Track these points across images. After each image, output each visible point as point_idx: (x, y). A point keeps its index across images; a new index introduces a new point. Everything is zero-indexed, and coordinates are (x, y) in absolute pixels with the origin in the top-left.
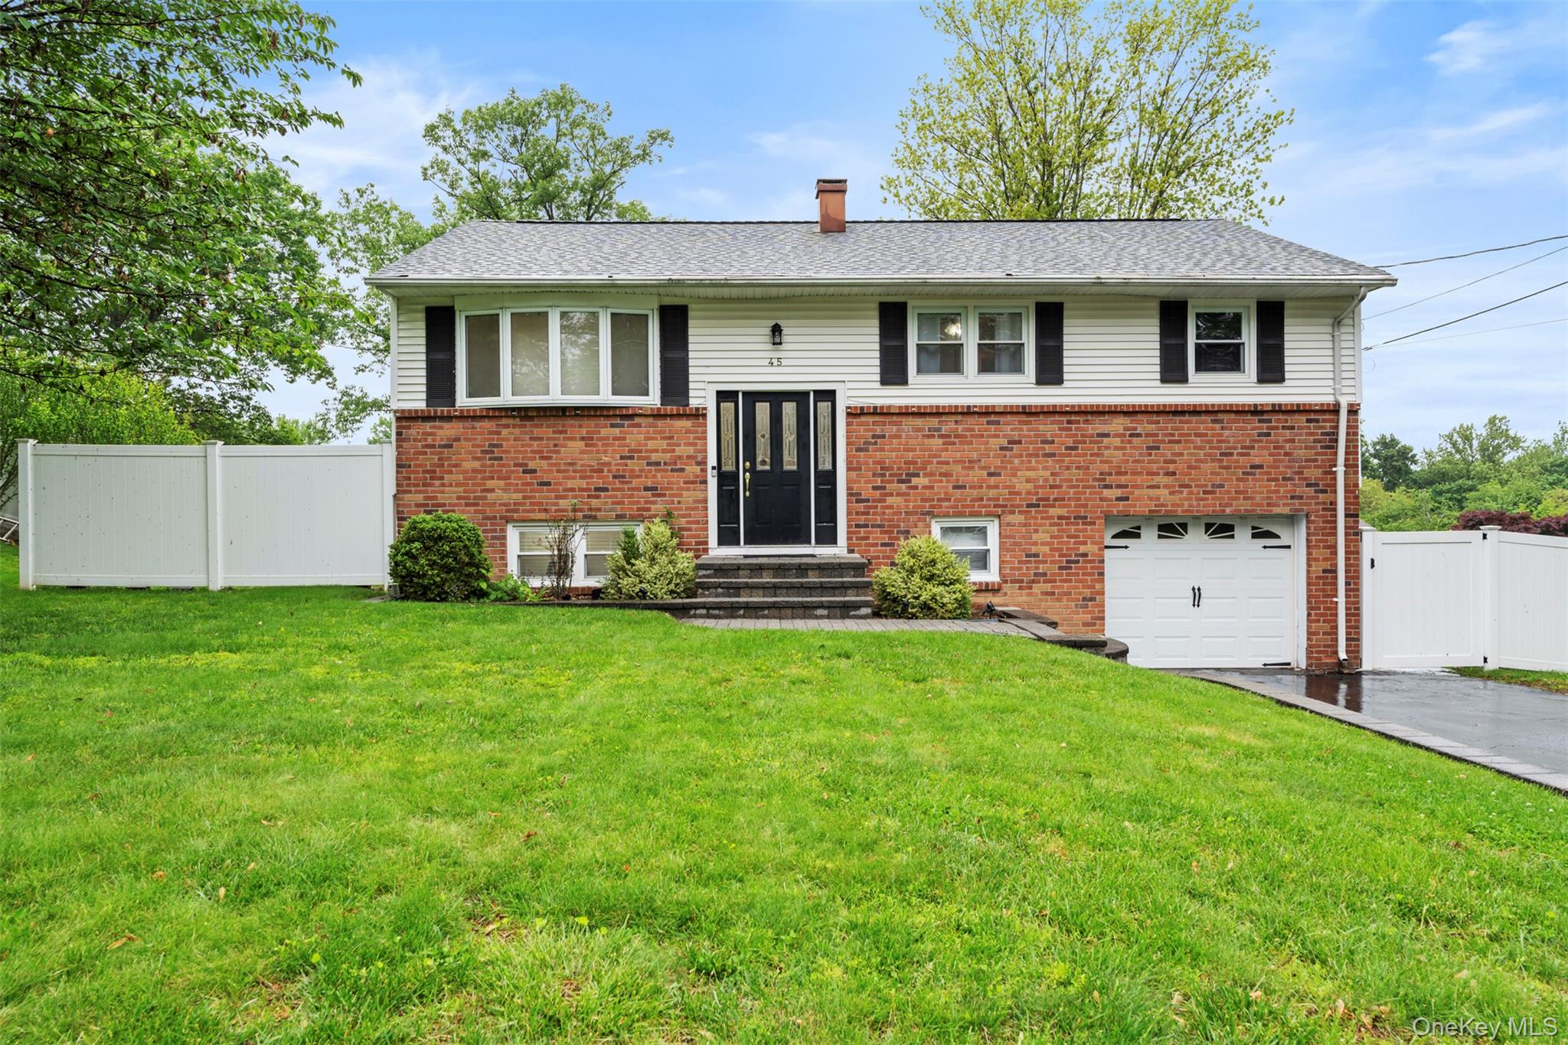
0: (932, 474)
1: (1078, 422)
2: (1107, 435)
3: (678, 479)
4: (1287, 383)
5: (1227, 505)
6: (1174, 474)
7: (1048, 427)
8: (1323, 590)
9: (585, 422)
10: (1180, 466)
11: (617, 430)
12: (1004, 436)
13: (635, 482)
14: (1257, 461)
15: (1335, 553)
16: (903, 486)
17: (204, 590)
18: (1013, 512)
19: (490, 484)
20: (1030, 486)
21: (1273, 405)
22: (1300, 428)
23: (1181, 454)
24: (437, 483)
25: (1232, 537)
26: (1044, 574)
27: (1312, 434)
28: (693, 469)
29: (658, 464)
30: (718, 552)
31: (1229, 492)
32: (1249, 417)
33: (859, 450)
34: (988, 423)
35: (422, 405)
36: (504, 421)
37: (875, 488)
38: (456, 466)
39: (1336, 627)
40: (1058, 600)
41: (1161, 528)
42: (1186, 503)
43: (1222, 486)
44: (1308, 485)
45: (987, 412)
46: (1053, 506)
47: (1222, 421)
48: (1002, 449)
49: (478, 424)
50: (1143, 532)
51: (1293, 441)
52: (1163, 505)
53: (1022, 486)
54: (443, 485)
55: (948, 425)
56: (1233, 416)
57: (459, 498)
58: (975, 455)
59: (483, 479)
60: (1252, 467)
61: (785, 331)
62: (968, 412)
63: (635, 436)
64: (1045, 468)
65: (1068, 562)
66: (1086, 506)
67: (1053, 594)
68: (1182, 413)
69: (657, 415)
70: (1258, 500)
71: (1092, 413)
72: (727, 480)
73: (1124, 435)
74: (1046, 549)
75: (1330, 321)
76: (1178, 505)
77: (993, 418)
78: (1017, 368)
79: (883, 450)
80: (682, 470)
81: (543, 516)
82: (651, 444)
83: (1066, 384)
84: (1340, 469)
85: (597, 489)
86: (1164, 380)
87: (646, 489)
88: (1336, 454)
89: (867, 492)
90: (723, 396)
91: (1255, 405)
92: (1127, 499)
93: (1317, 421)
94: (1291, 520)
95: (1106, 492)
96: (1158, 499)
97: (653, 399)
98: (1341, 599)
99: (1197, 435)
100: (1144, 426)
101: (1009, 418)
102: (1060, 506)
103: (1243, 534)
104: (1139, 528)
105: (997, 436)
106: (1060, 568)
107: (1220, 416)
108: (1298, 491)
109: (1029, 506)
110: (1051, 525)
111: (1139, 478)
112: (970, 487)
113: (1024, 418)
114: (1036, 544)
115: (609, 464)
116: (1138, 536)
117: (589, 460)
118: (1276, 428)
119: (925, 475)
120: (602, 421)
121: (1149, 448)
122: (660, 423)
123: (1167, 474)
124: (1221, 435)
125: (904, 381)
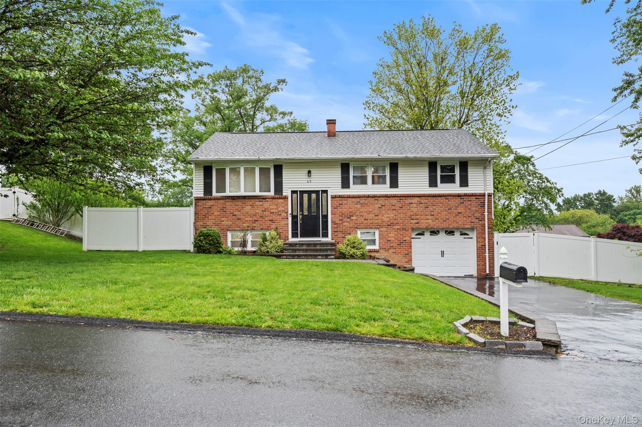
0: (357, 216)
1: (403, 199)
2: (412, 203)
3: (279, 217)
4: (469, 187)
5: (450, 225)
6: (433, 215)
7: (394, 201)
8: (481, 252)
9: (251, 200)
10: (435, 213)
11: (261, 203)
12: (380, 204)
13: (266, 219)
14: (460, 211)
15: (485, 240)
16: (349, 219)
17: (137, 251)
18: (383, 227)
19: (223, 219)
20: (388, 219)
21: (464, 194)
22: (473, 201)
23: (436, 209)
24: (207, 219)
25: (454, 235)
26: (393, 247)
27: (477, 203)
28: (284, 215)
29: (273, 213)
30: (291, 240)
31: (451, 221)
32: (457, 197)
33: (335, 208)
34: (375, 200)
35: (202, 195)
36: (227, 200)
37: (340, 220)
38: (212, 214)
39: (486, 263)
40: (397, 255)
41: (431, 232)
42: (437, 225)
43: (449, 219)
44: (476, 219)
45: (374, 197)
46: (395, 225)
47: (448, 199)
48: (379, 208)
49: (219, 201)
50: (425, 233)
51: (471, 205)
52: (430, 225)
53: (385, 219)
54: (208, 219)
55: (362, 201)
56: (452, 197)
57: (213, 223)
58: (371, 210)
59: (221, 217)
60: (458, 213)
61: (312, 172)
62: (369, 196)
63: (266, 204)
64: (393, 214)
65: (400, 243)
66: (406, 225)
67: (395, 253)
68: (436, 196)
69: (273, 198)
70: (460, 223)
71: (407, 197)
72: (294, 218)
73: (417, 203)
74: (393, 239)
75: (483, 167)
76: (435, 225)
77: (376, 198)
78: (384, 183)
79: (342, 208)
80: (281, 215)
81: (239, 229)
82: (271, 207)
83: (399, 188)
84: (486, 214)
85: (255, 221)
86: (430, 186)
87: (270, 220)
88: (485, 209)
90: (293, 192)
91: (459, 194)
92: (419, 223)
93: (479, 198)
94: (472, 229)
95: (412, 221)
96: (428, 223)
97: (272, 193)
98: (487, 254)
99: (440, 203)
100: (423, 200)
101: (381, 198)
102: (398, 225)
103: (457, 234)
104: (424, 232)
105: (378, 204)
106: (398, 245)
107: (448, 197)
108: (473, 221)
109: (388, 225)
110: (395, 231)
111: (422, 217)
112: (370, 220)
113: (386, 198)
114: (390, 237)
115: (258, 213)
116: (424, 235)
117: (252, 212)
118: (466, 201)
119: (355, 216)
120: (256, 200)
121: (425, 207)
122: (274, 200)
123: (431, 215)
124: (448, 203)
125: (349, 187)
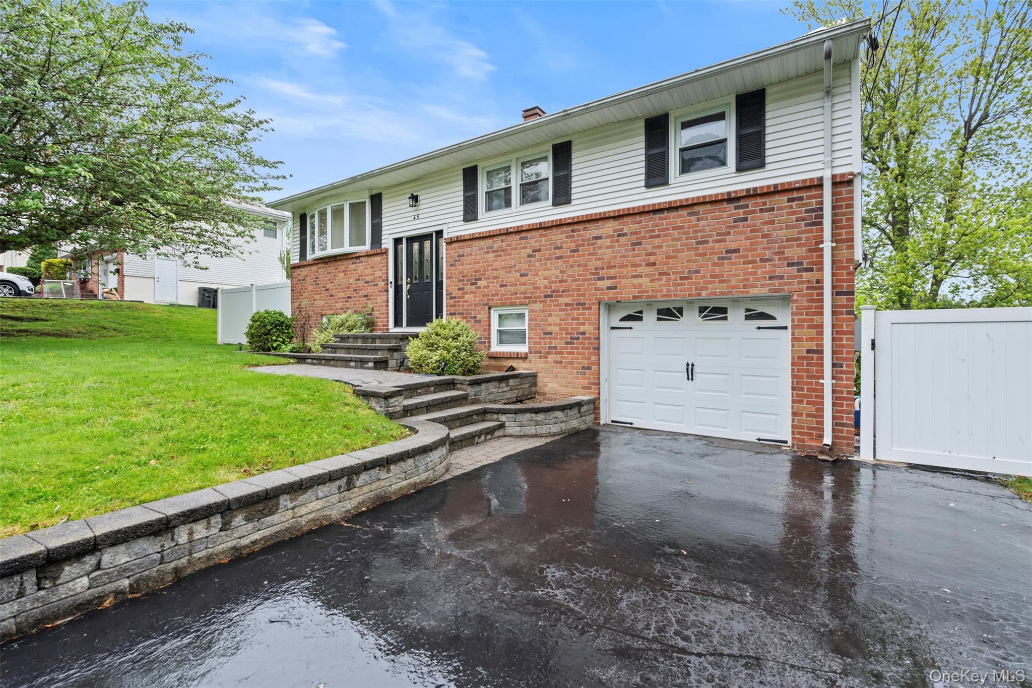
0: (488, 278)
1: (579, 230)
2: (600, 238)
3: (375, 290)
4: (768, 167)
5: (702, 289)
6: (654, 264)
7: (557, 236)
8: (807, 371)
9: (343, 262)
10: (660, 257)
12: (530, 247)
13: (360, 293)
14: (733, 246)
15: (822, 333)
16: (473, 287)
18: (535, 302)
19: (316, 297)
20: (546, 282)
21: (748, 190)
22: (779, 209)
23: (661, 247)
24: (301, 297)
25: (725, 318)
26: (555, 348)
27: (794, 213)
28: (382, 284)
29: (368, 282)
30: (393, 330)
31: (704, 277)
32: (725, 205)
33: (451, 265)
34: (521, 239)
35: (298, 261)
37: (459, 289)
38: (306, 289)
39: (822, 410)
40: (565, 367)
41: (660, 312)
42: (665, 289)
43: (697, 272)
44: (789, 265)
45: (519, 231)
46: (561, 296)
47: (698, 213)
48: (529, 256)
49: (313, 267)
50: (644, 315)
51: (773, 222)
52: (645, 292)
53: (541, 283)
54: (303, 298)
55: (497, 243)
56: (709, 207)
57: (307, 304)
58: (512, 263)
59: (314, 294)
60: (728, 252)
61: (420, 198)
62: (507, 233)
63: (361, 267)
64: (557, 268)
65: (571, 338)
66: (584, 295)
67: (561, 362)
68: (662, 211)
69: (368, 256)
70: (734, 281)
71: (589, 221)
72: (398, 289)
73: (613, 236)
74: (557, 329)
75: (822, 94)
76: (657, 291)
77: (524, 235)
78: (542, 197)
79: (463, 264)
80: (377, 285)
81: (331, 312)
82: (366, 272)
83: (573, 202)
84: (827, 246)
85: (347, 297)
86: (648, 186)
87: (365, 296)
88: (822, 230)
89: (456, 293)
91: (729, 193)
92: (615, 288)
93: (801, 199)
94: (782, 300)
95: (600, 284)
96: (640, 286)
97: (367, 247)
98: (827, 382)
99: (674, 228)
100: (628, 226)
101: (534, 233)
102: (566, 296)
103: (736, 316)
104: (641, 312)
105: (525, 248)
106: (567, 343)
107: (696, 209)
108: (778, 272)
109: (546, 296)
110: (561, 310)
111: (625, 270)
112: (510, 286)
113: (542, 232)
114: (550, 325)
115: (351, 284)
116: (640, 319)
117: (345, 282)
118: (754, 212)
119: (485, 279)
120: (349, 261)
121: (633, 244)
122: (369, 259)
123: (648, 265)
124: (698, 226)
125: (476, 218)
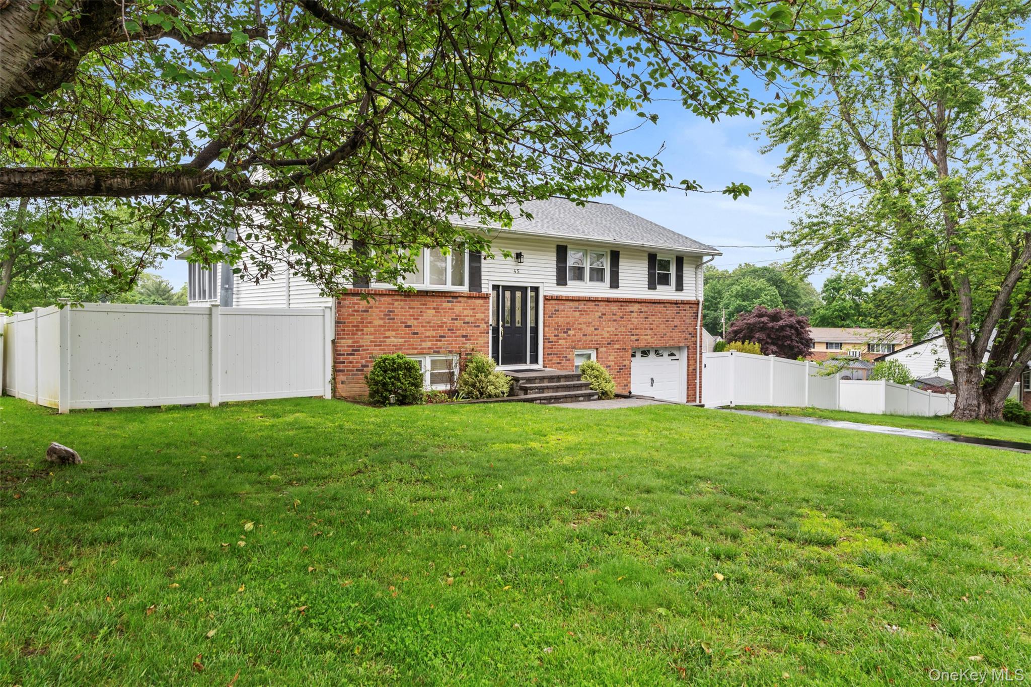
0: (575, 329)
1: (624, 306)
2: (633, 312)
3: (476, 331)
4: (684, 291)
5: (665, 343)
6: (652, 329)
7: (614, 308)
8: (692, 377)
9: (436, 299)
10: (654, 326)
11: (450, 304)
12: (600, 312)
13: (458, 333)
14: (676, 324)
15: (696, 362)
16: (565, 335)
18: (602, 347)
19: (388, 333)
20: (608, 335)
21: (680, 301)
22: (687, 310)
23: (655, 321)
24: (360, 333)
25: (662, 356)
27: (692, 313)
28: (483, 326)
29: (468, 323)
31: (668, 337)
32: (674, 305)
33: (547, 317)
34: (595, 305)
36: (396, 297)
37: (555, 336)
38: (370, 323)
41: (643, 352)
43: (666, 335)
44: (689, 334)
45: (594, 300)
46: (615, 344)
47: (666, 307)
48: (599, 317)
49: (382, 299)
50: (637, 354)
51: (686, 316)
52: (647, 343)
53: (606, 335)
54: (363, 334)
55: (581, 306)
56: (669, 305)
57: (371, 342)
58: (590, 320)
59: (385, 330)
61: (522, 256)
62: (589, 300)
63: (459, 307)
64: (613, 327)
65: (619, 369)
66: (626, 344)
69: (468, 297)
70: (674, 340)
71: (628, 302)
72: (496, 330)
73: (638, 312)
74: (613, 363)
75: (695, 266)
77: (597, 303)
78: (601, 279)
79: (558, 317)
80: (479, 326)
81: (415, 352)
82: (466, 312)
83: (620, 288)
84: (699, 328)
85: (441, 337)
86: (649, 288)
87: (463, 336)
88: (698, 322)
89: (553, 338)
90: (496, 287)
91: (675, 300)
92: (640, 340)
93: (693, 307)
95: (632, 337)
97: (465, 289)
98: (697, 381)
99: (659, 312)
100: (644, 308)
101: (602, 303)
102: (618, 344)
103: (666, 355)
105: (598, 312)
106: (617, 372)
107: (666, 305)
108: (686, 337)
109: (608, 344)
110: (614, 352)
112: (588, 335)
113: (607, 303)
114: (609, 361)
115: (446, 323)
117: (436, 321)
118: (681, 310)
119: (573, 329)
120: (443, 299)
121: (645, 318)
122: (469, 301)
123: (650, 329)
124: (666, 313)
125: (565, 284)
